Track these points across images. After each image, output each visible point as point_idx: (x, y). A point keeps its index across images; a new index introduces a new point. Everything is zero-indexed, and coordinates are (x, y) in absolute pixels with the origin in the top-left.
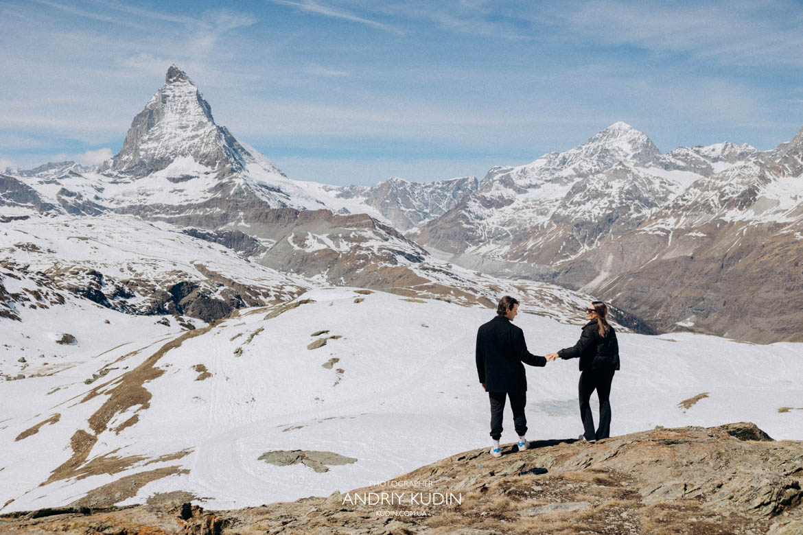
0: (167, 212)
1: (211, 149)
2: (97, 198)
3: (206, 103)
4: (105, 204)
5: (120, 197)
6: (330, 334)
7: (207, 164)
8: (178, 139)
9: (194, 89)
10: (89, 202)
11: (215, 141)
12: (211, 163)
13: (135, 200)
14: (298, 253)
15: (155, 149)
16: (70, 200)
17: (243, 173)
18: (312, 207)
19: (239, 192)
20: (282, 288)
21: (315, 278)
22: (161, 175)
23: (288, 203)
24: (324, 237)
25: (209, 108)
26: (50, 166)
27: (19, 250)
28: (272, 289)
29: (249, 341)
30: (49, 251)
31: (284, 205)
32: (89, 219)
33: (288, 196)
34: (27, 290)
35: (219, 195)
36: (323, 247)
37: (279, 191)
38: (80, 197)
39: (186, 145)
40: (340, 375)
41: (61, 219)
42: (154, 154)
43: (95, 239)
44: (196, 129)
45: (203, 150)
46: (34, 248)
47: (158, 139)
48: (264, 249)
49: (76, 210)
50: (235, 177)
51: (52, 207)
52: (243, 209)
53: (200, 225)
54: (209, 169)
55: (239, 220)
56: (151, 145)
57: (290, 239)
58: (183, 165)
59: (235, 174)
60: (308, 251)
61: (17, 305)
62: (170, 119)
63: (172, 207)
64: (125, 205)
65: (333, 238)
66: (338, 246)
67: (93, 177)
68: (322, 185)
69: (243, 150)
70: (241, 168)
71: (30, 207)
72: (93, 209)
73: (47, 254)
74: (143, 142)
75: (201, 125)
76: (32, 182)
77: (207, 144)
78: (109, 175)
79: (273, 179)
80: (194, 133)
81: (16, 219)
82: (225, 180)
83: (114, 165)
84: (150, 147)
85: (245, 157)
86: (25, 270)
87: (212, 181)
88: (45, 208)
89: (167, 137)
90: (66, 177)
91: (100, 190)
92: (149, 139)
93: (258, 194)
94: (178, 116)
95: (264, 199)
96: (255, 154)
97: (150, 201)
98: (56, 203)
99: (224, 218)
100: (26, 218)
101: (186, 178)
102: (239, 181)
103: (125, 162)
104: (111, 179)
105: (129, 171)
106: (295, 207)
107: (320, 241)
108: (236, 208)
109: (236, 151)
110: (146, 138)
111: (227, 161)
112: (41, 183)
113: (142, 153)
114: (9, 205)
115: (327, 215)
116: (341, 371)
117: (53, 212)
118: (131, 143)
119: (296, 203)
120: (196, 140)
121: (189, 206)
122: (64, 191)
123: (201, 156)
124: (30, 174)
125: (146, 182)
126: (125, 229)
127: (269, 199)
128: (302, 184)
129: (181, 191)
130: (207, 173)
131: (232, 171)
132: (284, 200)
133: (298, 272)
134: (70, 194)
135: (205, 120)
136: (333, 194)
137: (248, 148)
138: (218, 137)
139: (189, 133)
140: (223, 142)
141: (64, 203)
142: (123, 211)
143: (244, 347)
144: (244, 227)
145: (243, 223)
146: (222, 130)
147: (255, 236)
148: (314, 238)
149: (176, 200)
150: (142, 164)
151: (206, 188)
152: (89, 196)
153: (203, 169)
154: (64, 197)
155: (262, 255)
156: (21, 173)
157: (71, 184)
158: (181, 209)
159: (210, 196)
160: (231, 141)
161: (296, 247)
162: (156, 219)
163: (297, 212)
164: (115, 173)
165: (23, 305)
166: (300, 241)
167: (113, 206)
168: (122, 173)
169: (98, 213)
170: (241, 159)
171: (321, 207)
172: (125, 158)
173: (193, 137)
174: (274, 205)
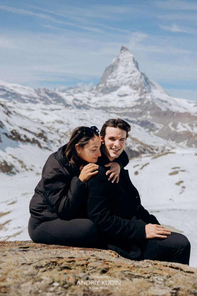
0: (116, 110)
1: (137, 83)
2: (88, 102)
3: (136, 62)
4: (91, 105)
5: (97, 103)
6: (181, 169)
7: (135, 89)
8: (123, 78)
9: (132, 55)
10: (85, 104)
11: (139, 79)
12: (137, 89)
13: (103, 104)
14: (174, 132)
15: (113, 82)
16: (77, 103)
17: (151, 94)
18: (182, 111)
19: (148, 102)
20: (164, 147)
21: (181, 144)
22: (115, 93)
23: (170, 108)
24: (186, 125)
25: (137, 64)
26: (71, 88)
27: (56, 123)
28: (160, 147)
29: (142, 168)
30: (68, 124)
31: (168, 109)
32: (84, 111)
33: (170, 105)
34: (56, 139)
35: (139, 103)
36: (185, 129)
37: (166, 102)
38: (81, 102)
39: (126, 80)
40: (183, 189)
41: (73, 111)
42: (112, 84)
43: (86, 120)
44: (131, 73)
45: (134, 83)
46: (62, 122)
47: (114, 78)
48: (158, 129)
49: (79, 107)
50: (148, 95)
51: (70, 105)
52: (149, 110)
53: (130, 116)
54: (136, 91)
55: (147, 115)
56: (112, 80)
57: (170, 125)
58: (125, 89)
59: (147, 94)
60: (178, 131)
61: (52, 145)
62: (121, 69)
63: (119, 108)
64: (99, 106)
65: (191, 126)
66: (193, 129)
67: (87, 94)
68: (186, 100)
69: (151, 83)
70: (150, 91)
71: (61, 105)
72: (86, 107)
73: (66, 125)
74: (109, 79)
75: (134, 72)
76: (63, 95)
77: (136, 80)
78: (94, 93)
79: (164, 97)
80: (130, 75)
81: (56, 110)
82: (142, 97)
83: (96, 89)
84: (111, 81)
85: (152, 86)
86: (57, 131)
87: (137, 97)
88: (67, 106)
89: (118, 77)
90: (77, 93)
91: (89, 99)
92: (111, 78)
93: (157, 104)
94: (124, 68)
95: (159, 106)
96: (157, 85)
97: (110, 105)
98: (72, 104)
99: (141, 114)
100: (59, 109)
101: (126, 95)
102: (149, 97)
103: (100, 88)
104: (94, 95)
105: (102, 91)
106: (174, 111)
107: (184, 127)
108: (146, 109)
109: (148, 84)
110: (110, 77)
111: (144, 88)
112: (67, 95)
113: (108, 84)
114: (54, 104)
115: (188, 115)
116: (184, 187)
117: (70, 107)
118: (104, 79)
119: (174, 108)
120: (131, 79)
121: (126, 108)
122: (75, 99)
123: (133, 86)
124: (64, 91)
125: (109, 96)
126: (98, 116)
127: (162, 106)
128: (178, 100)
129: (123, 101)
130: (135, 93)
131: (146, 92)
132: (169, 107)
133: (173, 140)
134: (77, 100)
135: (136, 69)
136: (192, 105)
137: (154, 82)
138: (141, 77)
139: (128, 75)
140: (143, 80)
141: (75, 104)
142: (98, 109)
143: (139, 171)
144: (149, 119)
145: (149, 117)
146: (142, 74)
147: (154, 123)
148: (182, 125)
149: (121, 105)
150: (107, 88)
151: (134, 100)
152: (85, 102)
153: (134, 91)
154: (75, 102)
155: (157, 132)
156: (59, 91)
157: (78, 96)
158: (122, 109)
159: (135, 103)
160: (146, 79)
161: (173, 129)
162: (111, 113)
163: (174, 113)
164: (96, 92)
165: (54, 145)
166: (175, 126)
167: (94, 106)
168: (99, 92)
169: (88, 109)
170: (150, 87)
171: (185, 111)
172: (101, 85)
173: (130, 77)
174: (163, 109)
